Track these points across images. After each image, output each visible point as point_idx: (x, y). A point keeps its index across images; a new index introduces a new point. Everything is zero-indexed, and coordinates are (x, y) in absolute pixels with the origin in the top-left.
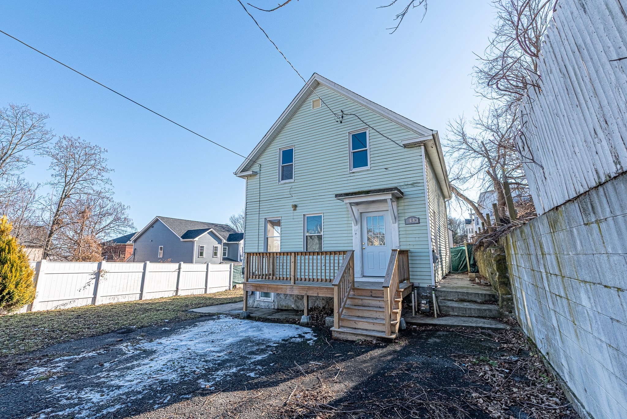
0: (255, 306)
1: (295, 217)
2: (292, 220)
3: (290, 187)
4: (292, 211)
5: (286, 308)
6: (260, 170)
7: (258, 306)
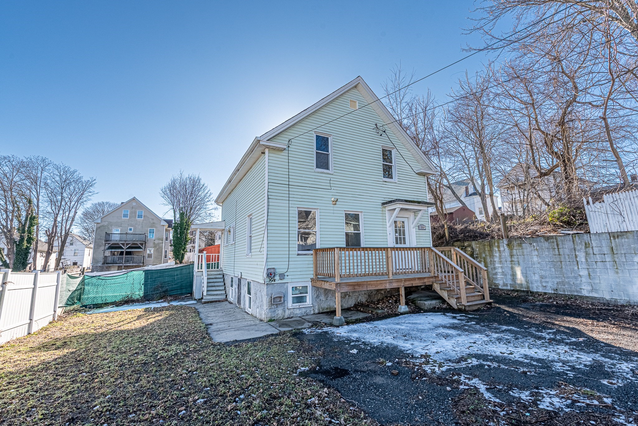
0: (286, 317)
1: (335, 212)
2: (332, 215)
3: (329, 179)
4: (332, 206)
5: (328, 310)
6: (289, 147)
7: (292, 316)
